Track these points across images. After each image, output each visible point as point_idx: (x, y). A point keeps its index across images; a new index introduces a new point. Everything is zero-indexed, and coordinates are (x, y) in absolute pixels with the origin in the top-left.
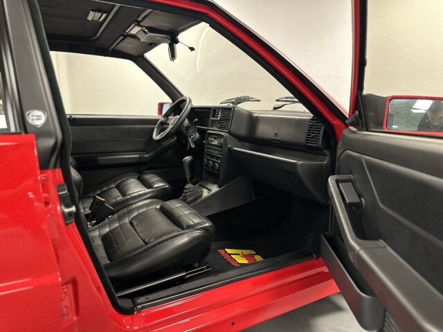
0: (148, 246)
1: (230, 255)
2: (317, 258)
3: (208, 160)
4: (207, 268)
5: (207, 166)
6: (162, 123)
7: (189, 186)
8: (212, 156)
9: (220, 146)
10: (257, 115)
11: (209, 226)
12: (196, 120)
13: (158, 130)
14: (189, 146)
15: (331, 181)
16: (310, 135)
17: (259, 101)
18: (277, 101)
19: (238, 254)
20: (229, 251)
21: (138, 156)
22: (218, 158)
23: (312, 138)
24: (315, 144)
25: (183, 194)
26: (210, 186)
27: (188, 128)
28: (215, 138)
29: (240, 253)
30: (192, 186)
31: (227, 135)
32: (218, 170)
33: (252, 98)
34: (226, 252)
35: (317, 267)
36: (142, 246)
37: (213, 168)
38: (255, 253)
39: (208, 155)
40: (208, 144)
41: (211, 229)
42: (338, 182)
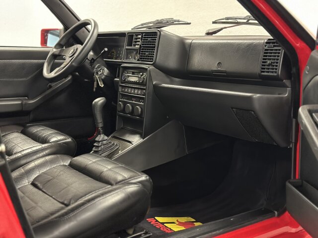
0: (69, 207)
1: (163, 223)
2: (279, 215)
3: (125, 103)
4: (146, 233)
5: (123, 111)
6: (55, 56)
7: (101, 137)
8: (131, 98)
9: (142, 83)
10: (190, 41)
11: (146, 181)
12: (106, 49)
13: (48, 65)
14: (95, 86)
15: (303, 111)
16: (265, 62)
17: (190, 24)
18: (214, 23)
19: (174, 223)
20: (160, 219)
21: (19, 102)
22: (139, 99)
23: (269, 65)
24: (272, 72)
25: (94, 149)
26: (129, 137)
27: (93, 61)
28: (133, 73)
29: (176, 222)
30: (106, 138)
31: (152, 67)
32: (141, 115)
33: (178, 21)
34: (157, 221)
35: (280, 226)
36: (62, 209)
37: (132, 113)
38: (194, 220)
39: (124, 96)
40: (124, 82)
41: (148, 184)
42: (311, 112)
